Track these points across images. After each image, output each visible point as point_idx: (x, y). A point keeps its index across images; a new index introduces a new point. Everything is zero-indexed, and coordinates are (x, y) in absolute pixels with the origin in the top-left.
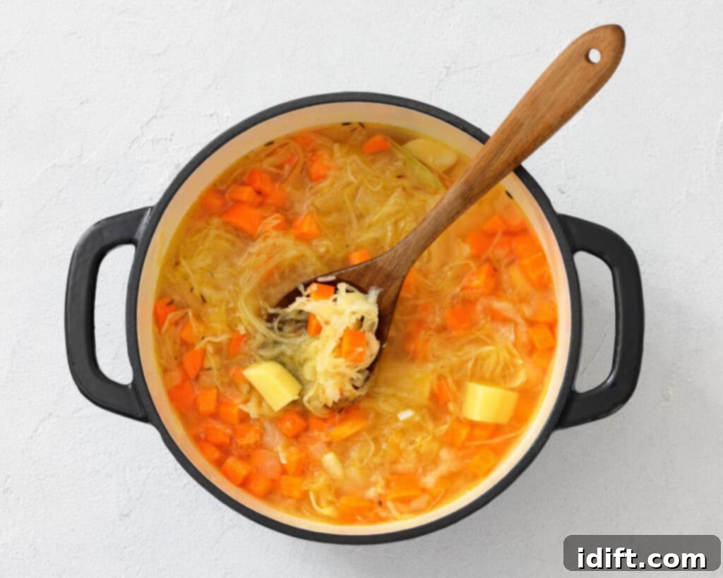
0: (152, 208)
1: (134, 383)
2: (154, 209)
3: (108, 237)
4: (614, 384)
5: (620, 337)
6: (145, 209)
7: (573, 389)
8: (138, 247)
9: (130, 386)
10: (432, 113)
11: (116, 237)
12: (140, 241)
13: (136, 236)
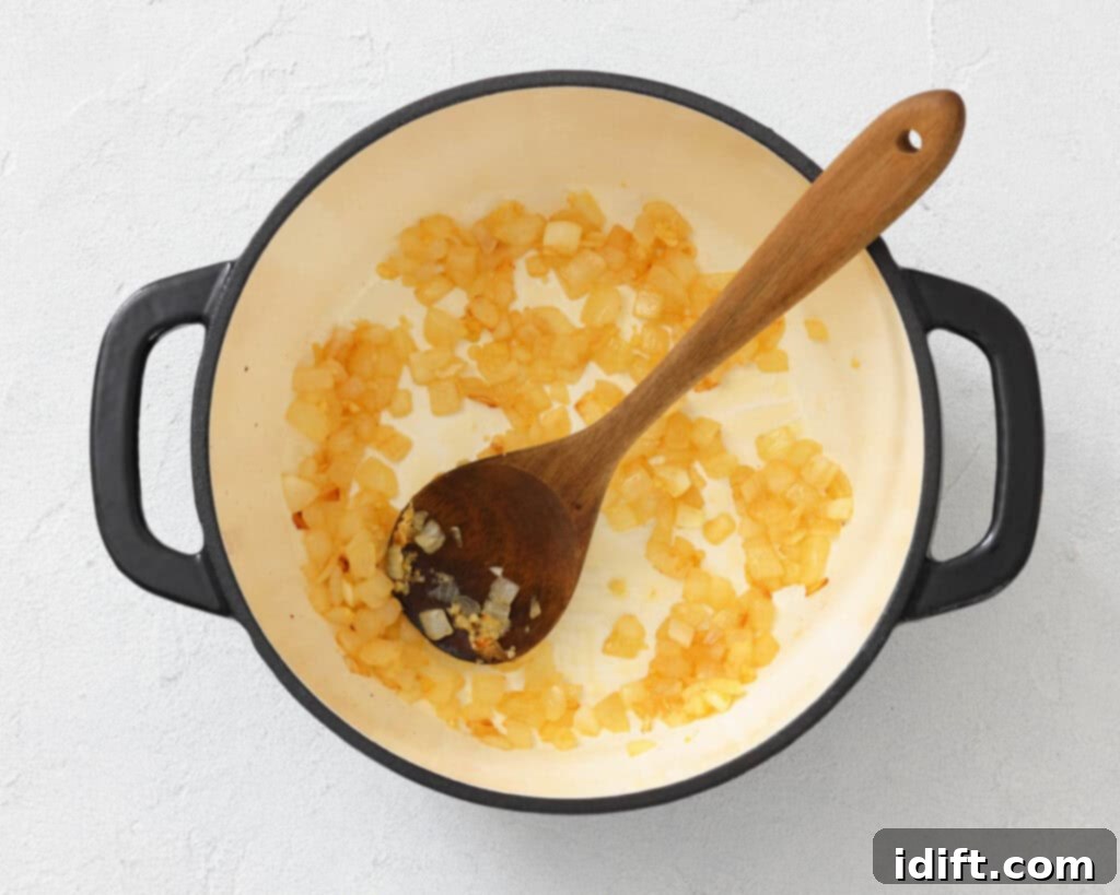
0: (233, 263)
1: (205, 552)
2: (236, 265)
3: (160, 316)
4: (995, 547)
5: (1006, 468)
6: (221, 266)
7: (928, 555)
8: (211, 328)
9: (199, 557)
11: (174, 310)
12: (213, 317)
13: (206, 310)
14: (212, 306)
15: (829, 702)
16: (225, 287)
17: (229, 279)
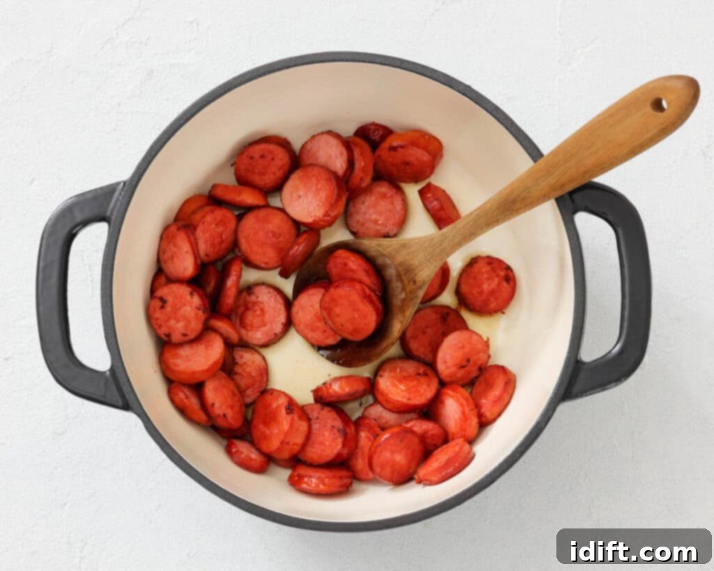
0: (125, 183)
1: (112, 370)
3: (79, 217)
6: (118, 184)
7: (579, 358)
8: (112, 224)
9: (108, 373)
10: (419, 71)
11: (87, 214)
12: (113, 218)
13: (108, 213)
14: (112, 211)
15: (518, 455)
16: (120, 198)
17: (123, 193)
